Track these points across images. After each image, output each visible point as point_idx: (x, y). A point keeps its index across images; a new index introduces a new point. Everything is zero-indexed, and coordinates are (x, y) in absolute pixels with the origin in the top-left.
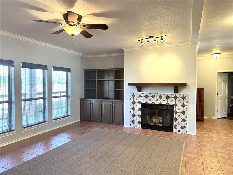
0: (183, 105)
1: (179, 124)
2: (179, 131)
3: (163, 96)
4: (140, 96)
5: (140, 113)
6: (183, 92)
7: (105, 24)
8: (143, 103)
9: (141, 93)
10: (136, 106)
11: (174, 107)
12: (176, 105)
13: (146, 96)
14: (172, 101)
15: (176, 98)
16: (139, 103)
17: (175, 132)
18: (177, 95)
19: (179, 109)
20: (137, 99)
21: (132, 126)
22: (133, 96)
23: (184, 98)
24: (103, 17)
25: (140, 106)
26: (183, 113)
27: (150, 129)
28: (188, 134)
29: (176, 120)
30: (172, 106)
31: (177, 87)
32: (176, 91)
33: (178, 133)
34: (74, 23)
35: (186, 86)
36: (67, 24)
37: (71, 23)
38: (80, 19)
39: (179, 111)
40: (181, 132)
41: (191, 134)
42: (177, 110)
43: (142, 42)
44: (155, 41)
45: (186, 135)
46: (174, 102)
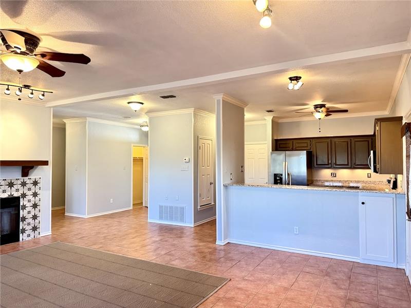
0: (35, 195)
1: (29, 224)
2: (29, 236)
6: (35, 175)
7: (83, 55)
11: (21, 199)
12: (24, 195)
14: (17, 190)
15: (24, 184)
17: (23, 240)
18: (26, 179)
19: (29, 201)
23: (35, 183)
24: (83, 43)
26: (35, 206)
28: (41, 235)
29: (24, 219)
30: (18, 198)
31: (27, 167)
32: (25, 174)
33: (28, 239)
34: (20, 49)
35: (48, 165)
36: (8, 49)
37: (15, 49)
38: (34, 43)
39: (28, 204)
40: (32, 236)
41: (45, 235)
42: (26, 203)
43: (8, 89)
44: (32, 94)
45: (39, 239)
46: (21, 192)
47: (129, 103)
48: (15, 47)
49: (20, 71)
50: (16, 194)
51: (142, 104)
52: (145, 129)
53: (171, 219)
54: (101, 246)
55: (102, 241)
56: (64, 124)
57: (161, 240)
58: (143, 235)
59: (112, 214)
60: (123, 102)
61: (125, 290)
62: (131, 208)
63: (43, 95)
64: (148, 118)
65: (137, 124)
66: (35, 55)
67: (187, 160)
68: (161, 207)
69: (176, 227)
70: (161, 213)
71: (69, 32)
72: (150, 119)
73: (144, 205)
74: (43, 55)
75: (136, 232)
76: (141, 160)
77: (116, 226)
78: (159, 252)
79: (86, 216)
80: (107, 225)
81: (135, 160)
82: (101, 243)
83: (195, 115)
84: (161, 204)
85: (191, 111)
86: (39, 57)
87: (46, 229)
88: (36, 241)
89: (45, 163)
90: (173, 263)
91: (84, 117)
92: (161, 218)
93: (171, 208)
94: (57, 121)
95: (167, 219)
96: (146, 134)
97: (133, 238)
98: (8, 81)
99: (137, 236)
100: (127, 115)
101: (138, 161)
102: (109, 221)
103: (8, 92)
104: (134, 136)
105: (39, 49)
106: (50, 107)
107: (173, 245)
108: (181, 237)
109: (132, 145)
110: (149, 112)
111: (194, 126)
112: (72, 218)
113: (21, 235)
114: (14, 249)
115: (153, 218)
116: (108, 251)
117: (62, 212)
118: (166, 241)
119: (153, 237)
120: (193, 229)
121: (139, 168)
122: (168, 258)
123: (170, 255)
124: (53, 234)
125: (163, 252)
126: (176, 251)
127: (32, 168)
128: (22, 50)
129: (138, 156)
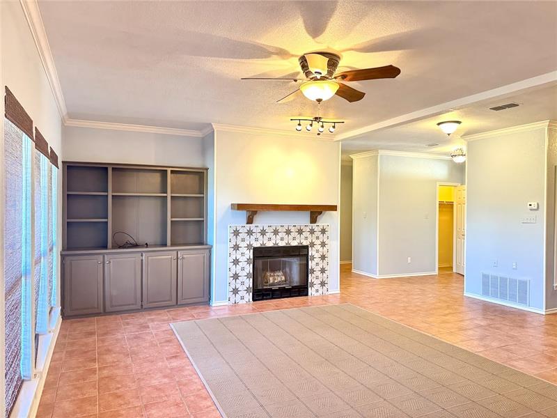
0: (323, 244)
1: (317, 278)
2: (317, 291)
3: (293, 229)
4: (250, 233)
5: (249, 269)
6: (323, 221)
8: (256, 246)
9: (252, 226)
10: (243, 254)
11: (310, 249)
12: (312, 244)
13: (263, 233)
14: (306, 238)
15: (312, 232)
16: (249, 247)
17: (311, 295)
18: (314, 225)
19: (317, 251)
20: (243, 240)
21: (232, 300)
22: (236, 233)
23: (323, 231)
25: (250, 254)
26: (323, 257)
27: (270, 299)
28: (329, 293)
29: (313, 271)
30: (307, 247)
31: (315, 212)
32: (313, 220)
33: (316, 294)
34: (320, 73)
35: (336, 210)
36: (307, 77)
37: (316, 75)
38: (334, 63)
39: (317, 255)
40: (320, 292)
41: (334, 292)
42: (314, 253)
43: (299, 125)
44: (322, 127)
45: (328, 296)
46: (310, 240)
47: (439, 124)
48: (316, 72)
49: (319, 101)
50: (305, 243)
51: (459, 122)
52: (459, 160)
53: (503, 296)
54: (401, 317)
55: (402, 312)
56: (351, 161)
57: (489, 325)
58: (460, 313)
59: (410, 278)
60: (431, 125)
61: (443, 386)
62: (436, 272)
63: (334, 127)
64: (466, 143)
65: (445, 154)
66: (335, 78)
67: (534, 206)
68: (485, 277)
69: (514, 310)
70: (485, 284)
71: (376, 39)
72: (469, 145)
73: (454, 271)
74: (344, 76)
75: (448, 307)
76: (451, 205)
77: (418, 294)
78: (487, 343)
79: (378, 277)
80: (405, 291)
81: (441, 205)
82: (401, 315)
83: (550, 130)
84: (486, 272)
85: (544, 125)
86: (340, 81)
87: (334, 287)
88: (324, 298)
89: (334, 208)
90: (515, 363)
91: (375, 149)
92: (486, 293)
93: (503, 280)
94: (345, 156)
95: (495, 296)
96: (461, 168)
97: (445, 315)
98: (300, 115)
99: (450, 313)
100: (434, 141)
101: (447, 207)
102: (407, 287)
103: (299, 128)
104: (440, 171)
105: (339, 70)
106: (339, 141)
107: (512, 337)
108: (523, 327)
109: (438, 184)
110: (468, 133)
111: (549, 150)
112: (360, 276)
113: (309, 289)
114: (304, 303)
115: (472, 292)
116: (412, 327)
117: (348, 267)
118: (497, 328)
119: (475, 319)
120: (543, 319)
121: (446, 218)
122: (504, 354)
123: (508, 350)
124: (342, 293)
125: (495, 344)
126: (517, 347)
127: (320, 213)
128: (322, 75)
129: (445, 200)
